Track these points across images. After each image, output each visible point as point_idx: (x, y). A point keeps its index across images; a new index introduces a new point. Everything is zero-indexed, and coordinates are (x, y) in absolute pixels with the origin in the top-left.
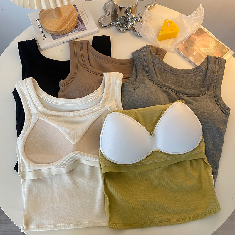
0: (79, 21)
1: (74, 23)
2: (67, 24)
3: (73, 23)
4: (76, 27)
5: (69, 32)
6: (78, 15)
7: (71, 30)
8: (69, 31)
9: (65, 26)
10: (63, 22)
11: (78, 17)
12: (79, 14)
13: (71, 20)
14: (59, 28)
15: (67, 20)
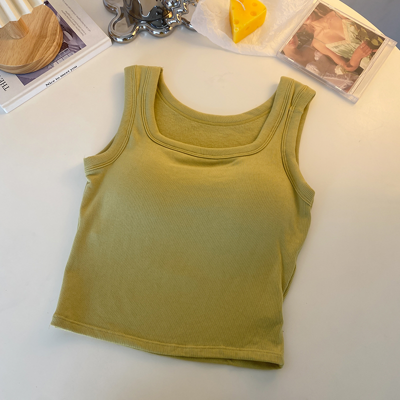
0: (65, 32)
1: (58, 40)
2: (44, 45)
3: (56, 41)
4: (64, 46)
5: (52, 60)
6: (59, 20)
7: (54, 55)
8: (51, 58)
9: (41, 49)
10: (34, 41)
11: (61, 25)
12: (61, 19)
13: (49, 34)
14: (29, 57)
15: (41, 36)
